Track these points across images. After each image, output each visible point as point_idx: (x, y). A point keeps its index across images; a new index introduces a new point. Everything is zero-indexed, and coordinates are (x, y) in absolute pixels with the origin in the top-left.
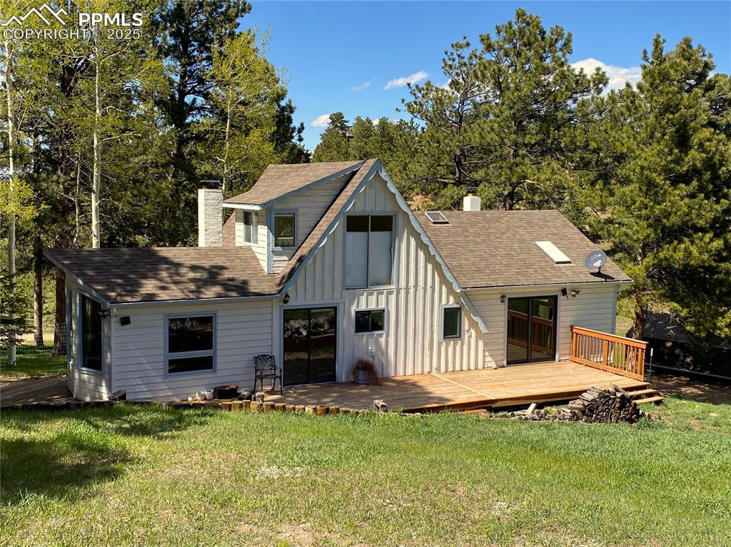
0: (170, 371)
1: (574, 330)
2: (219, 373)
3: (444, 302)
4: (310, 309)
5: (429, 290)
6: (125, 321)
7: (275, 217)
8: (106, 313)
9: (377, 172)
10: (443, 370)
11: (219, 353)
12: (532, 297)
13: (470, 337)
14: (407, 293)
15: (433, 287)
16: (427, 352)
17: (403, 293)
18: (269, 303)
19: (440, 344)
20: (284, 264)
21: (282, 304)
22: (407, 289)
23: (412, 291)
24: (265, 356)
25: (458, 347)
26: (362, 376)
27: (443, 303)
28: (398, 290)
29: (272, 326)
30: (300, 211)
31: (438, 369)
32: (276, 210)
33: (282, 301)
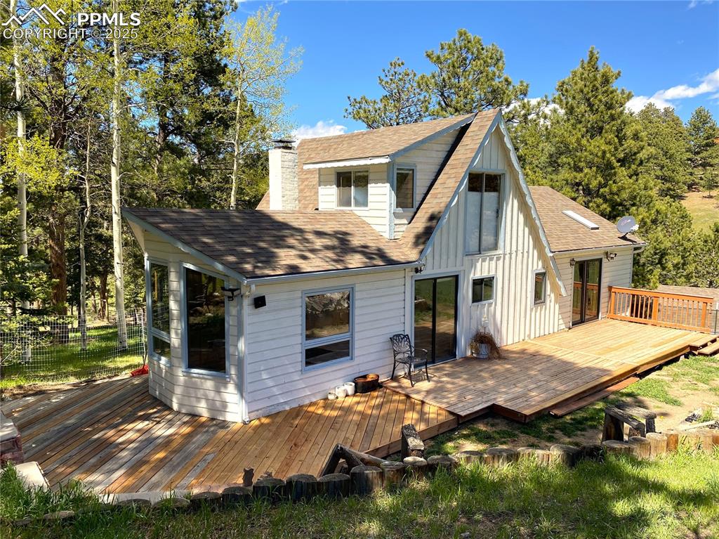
0: (308, 363)
1: (613, 290)
2: (357, 361)
3: (535, 267)
4: (435, 279)
5: (526, 254)
6: (259, 302)
7: (398, 174)
8: (235, 293)
9: (498, 125)
10: (532, 336)
11: (357, 336)
12: (587, 261)
13: (550, 301)
14: (511, 258)
15: (528, 252)
16: (523, 319)
17: (507, 257)
18: (401, 274)
19: (531, 310)
20: (404, 228)
21: (413, 273)
22: (511, 254)
23: (514, 256)
24: (399, 335)
25: (543, 312)
26: (484, 350)
27: (534, 269)
28: (505, 255)
29: (404, 300)
30: (418, 168)
31: (529, 336)
32: (398, 165)
33: (414, 270)
